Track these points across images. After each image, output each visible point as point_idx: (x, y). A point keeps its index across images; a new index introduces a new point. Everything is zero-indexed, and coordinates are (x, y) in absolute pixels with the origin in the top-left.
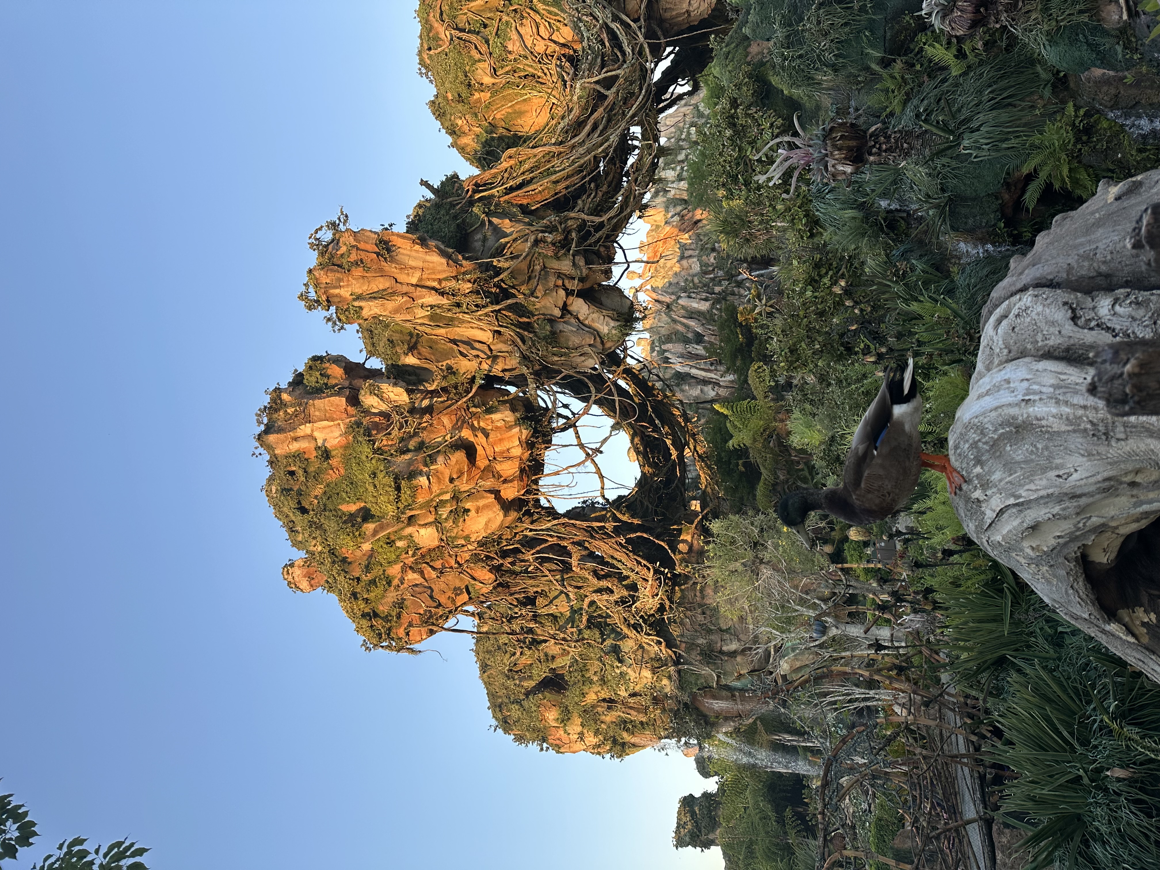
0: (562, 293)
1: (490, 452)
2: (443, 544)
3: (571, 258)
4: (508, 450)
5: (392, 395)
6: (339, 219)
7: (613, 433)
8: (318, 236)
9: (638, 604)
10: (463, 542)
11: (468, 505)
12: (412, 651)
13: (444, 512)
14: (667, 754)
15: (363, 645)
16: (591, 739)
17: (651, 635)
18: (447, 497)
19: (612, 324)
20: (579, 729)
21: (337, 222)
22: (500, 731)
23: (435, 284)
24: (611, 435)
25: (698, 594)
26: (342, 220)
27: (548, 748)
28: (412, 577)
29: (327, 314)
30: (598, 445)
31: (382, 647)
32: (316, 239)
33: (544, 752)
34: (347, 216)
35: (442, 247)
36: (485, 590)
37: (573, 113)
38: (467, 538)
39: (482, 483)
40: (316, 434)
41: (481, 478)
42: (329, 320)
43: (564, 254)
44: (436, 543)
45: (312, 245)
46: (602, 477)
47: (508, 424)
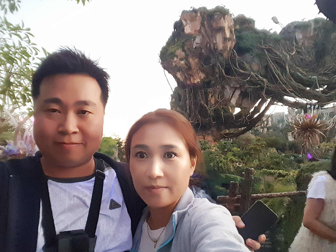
1: (193, 74)
3: (249, 87)
4: (195, 79)
19: (234, 103)
25: (199, 134)
40: (188, 25)
47: (200, 77)
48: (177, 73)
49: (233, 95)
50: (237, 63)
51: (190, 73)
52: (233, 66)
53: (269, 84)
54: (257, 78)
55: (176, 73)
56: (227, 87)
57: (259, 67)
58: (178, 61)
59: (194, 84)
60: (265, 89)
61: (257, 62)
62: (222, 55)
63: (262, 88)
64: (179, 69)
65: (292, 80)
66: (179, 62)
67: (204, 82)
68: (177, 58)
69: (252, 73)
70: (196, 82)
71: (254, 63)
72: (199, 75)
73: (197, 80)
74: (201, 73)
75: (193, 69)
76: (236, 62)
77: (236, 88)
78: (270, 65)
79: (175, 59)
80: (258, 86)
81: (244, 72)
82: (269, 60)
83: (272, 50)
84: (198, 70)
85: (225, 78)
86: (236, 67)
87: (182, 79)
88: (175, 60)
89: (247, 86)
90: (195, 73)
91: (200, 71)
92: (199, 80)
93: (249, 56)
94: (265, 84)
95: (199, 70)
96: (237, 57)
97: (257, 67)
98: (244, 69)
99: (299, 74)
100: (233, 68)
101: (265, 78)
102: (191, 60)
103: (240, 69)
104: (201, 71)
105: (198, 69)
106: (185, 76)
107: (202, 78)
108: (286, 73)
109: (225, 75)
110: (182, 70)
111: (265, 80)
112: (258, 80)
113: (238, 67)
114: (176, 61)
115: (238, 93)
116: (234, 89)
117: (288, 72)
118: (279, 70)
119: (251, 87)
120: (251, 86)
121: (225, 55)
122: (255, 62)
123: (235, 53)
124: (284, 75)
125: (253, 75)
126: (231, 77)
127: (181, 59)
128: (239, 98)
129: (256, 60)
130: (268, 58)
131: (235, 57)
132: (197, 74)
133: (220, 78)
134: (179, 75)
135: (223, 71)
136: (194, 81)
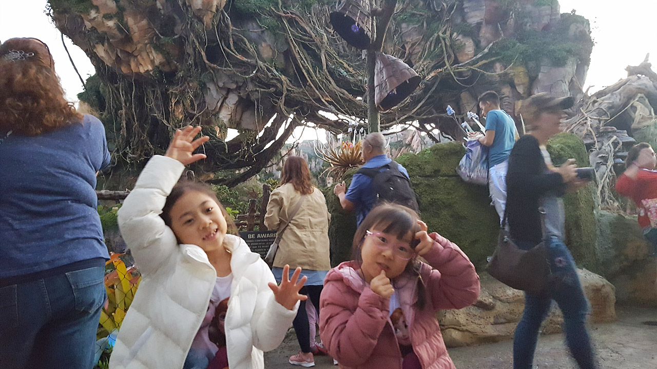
0: (234, 86)
1: (136, 54)
2: (88, 32)
3: (255, 89)
4: (141, 64)
11: (106, 44)
19: (225, 120)
35: (215, 4)
41: (121, 50)
43: (256, 85)
47: (152, 62)
48: (96, 45)
49: (224, 104)
50: (231, 39)
51: (129, 49)
52: (223, 45)
53: (291, 87)
54: (269, 74)
55: (95, 47)
56: (211, 87)
57: (273, 53)
58: (100, 19)
59: (138, 74)
60: (284, 95)
61: (269, 43)
62: (200, 20)
63: (279, 93)
64: (102, 38)
65: (330, 82)
66: (103, 21)
67: (161, 72)
68: (98, 11)
69: (260, 63)
70: (142, 70)
71: (264, 44)
72: (149, 56)
73: (145, 67)
74: (153, 52)
75: (135, 41)
76: (229, 37)
77: (229, 91)
78: (293, 50)
79: (93, 14)
80: (271, 89)
81: (245, 59)
82: (291, 39)
83: (297, 22)
84: (146, 44)
85: (207, 69)
86: (229, 47)
87: (108, 62)
88: (92, 17)
89: (251, 87)
90: (140, 51)
91: (152, 49)
92: (150, 68)
93: (254, 29)
94: (284, 86)
95: (148, 45)
96: (231, 27)
97: (271, 53)
98: (244, 52)
99: (342, 71)
100: (224, 50)
101: (284, 75)
102: (130, 21)
103: (236, 53)
104: (154, 48)
105: (146, 42)
106: (117, 55)
107: (157, 62)
108: (321, 68)
109: (206, 62)
110: (108, 40)
111: (283, 78)
112: (272, 79)
113: (232, 48)
114: (95, 18)
115: (233, 99)
116: (224, 93)
117: (325, 67)
118: (309, 62)
119: (256, 90)
120: (258, 89)
121: (207, 19)
122: (265, 41)
123: (227, 18)
124: (317, 72)
125: (262, 65)
126: (219, 68)
127: (108, 17)
128: (236, 111)
129: (267, 39)
130: (290, 37)
131: (227, 26)
132: (144, 54)
133: (195, 68)
134: (101, 51)
135: (203, 53)
136: (139, 68)
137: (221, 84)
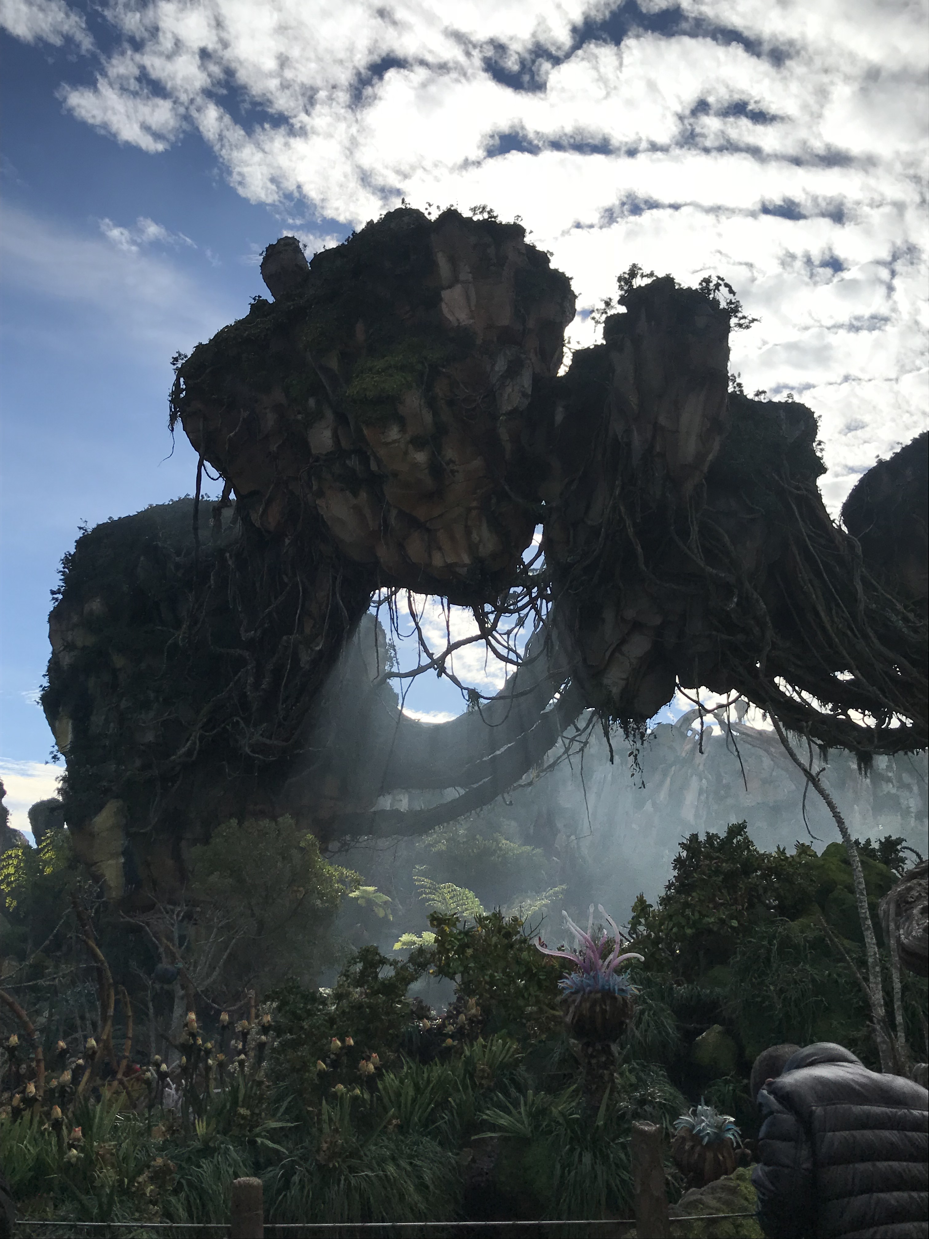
0: (657, 620)
1: (436, 524)
2: (311, 460)
4: (440, 549)
5: (509, 390)
6: (744, 317)
7: (465, 692)
8: (722, 288)
9: (242, 724)
10: (315, 488)
11: (363, 495)
12: (173, 418)
13: (353, 462)
14: (47, 763)
15: (180, 355)
16: (67, 660)
17: (201, 742)
18: (374, 467)
19: (615, 690)
20: (79, 644)
21: (740, 315)
22: (80, 534)
23: (658, 449)
24: (462, 688)
26: (742, 321)
27: (57, 599)
28: (270, 420)
29: (614, 303)
30: (449, 672)
31: (178, 380)
32: (717, 286)
33: (51, 597)
34: (748, 327)
35: (710, 457)
36: (255, 517)
37: (912, 634)
38: (320, 494)
39: (394, 513)
40: (458, 289)
41: (400, 513)
42: (608, 304)
43: (711, 624)
44: (314, 451)
45: (707, 281)
46: (413, 674)
49: (617, 654)
51: (422, 514)
58: (403, 444)
61: (759, 542)
66: (406, 453)
68: (403, 429)
69: (747, 584)
70: (438, 560)
72: (469, 532)
73: (450, 557)
74: (485, 526)
75: (449, 498)
79: (394, 433)
81: (712, 571)
88: (389, 440)
90: (449, 522)
91: (483, 520)
95: (474, 513)
97: (754, 562)
105: (475, 504)
106: (385, 521)
107: (484, 550)
109: (643, 567)
114: (394, 441)
115: (638, 647)
116: (626, 630)
119: (708, 636)
127: (418, 442)
128: (638, 673)
132: (458, 530)
136: (430, 556)
137: (630, 614)
